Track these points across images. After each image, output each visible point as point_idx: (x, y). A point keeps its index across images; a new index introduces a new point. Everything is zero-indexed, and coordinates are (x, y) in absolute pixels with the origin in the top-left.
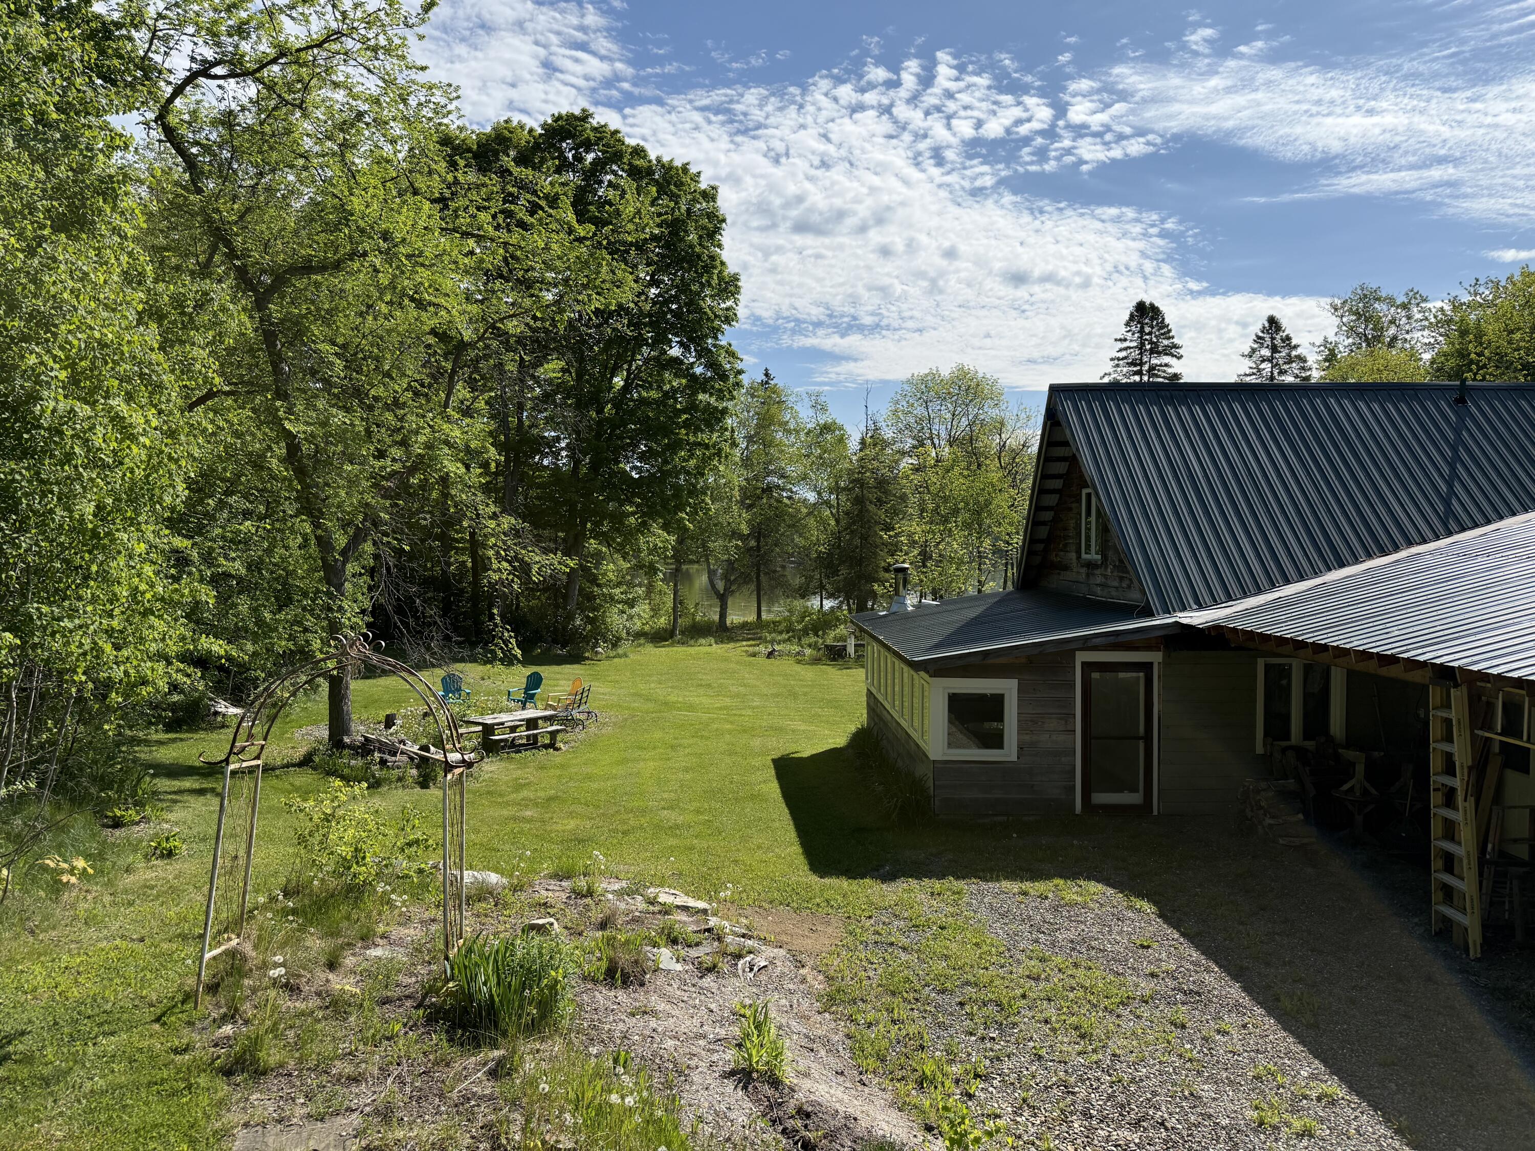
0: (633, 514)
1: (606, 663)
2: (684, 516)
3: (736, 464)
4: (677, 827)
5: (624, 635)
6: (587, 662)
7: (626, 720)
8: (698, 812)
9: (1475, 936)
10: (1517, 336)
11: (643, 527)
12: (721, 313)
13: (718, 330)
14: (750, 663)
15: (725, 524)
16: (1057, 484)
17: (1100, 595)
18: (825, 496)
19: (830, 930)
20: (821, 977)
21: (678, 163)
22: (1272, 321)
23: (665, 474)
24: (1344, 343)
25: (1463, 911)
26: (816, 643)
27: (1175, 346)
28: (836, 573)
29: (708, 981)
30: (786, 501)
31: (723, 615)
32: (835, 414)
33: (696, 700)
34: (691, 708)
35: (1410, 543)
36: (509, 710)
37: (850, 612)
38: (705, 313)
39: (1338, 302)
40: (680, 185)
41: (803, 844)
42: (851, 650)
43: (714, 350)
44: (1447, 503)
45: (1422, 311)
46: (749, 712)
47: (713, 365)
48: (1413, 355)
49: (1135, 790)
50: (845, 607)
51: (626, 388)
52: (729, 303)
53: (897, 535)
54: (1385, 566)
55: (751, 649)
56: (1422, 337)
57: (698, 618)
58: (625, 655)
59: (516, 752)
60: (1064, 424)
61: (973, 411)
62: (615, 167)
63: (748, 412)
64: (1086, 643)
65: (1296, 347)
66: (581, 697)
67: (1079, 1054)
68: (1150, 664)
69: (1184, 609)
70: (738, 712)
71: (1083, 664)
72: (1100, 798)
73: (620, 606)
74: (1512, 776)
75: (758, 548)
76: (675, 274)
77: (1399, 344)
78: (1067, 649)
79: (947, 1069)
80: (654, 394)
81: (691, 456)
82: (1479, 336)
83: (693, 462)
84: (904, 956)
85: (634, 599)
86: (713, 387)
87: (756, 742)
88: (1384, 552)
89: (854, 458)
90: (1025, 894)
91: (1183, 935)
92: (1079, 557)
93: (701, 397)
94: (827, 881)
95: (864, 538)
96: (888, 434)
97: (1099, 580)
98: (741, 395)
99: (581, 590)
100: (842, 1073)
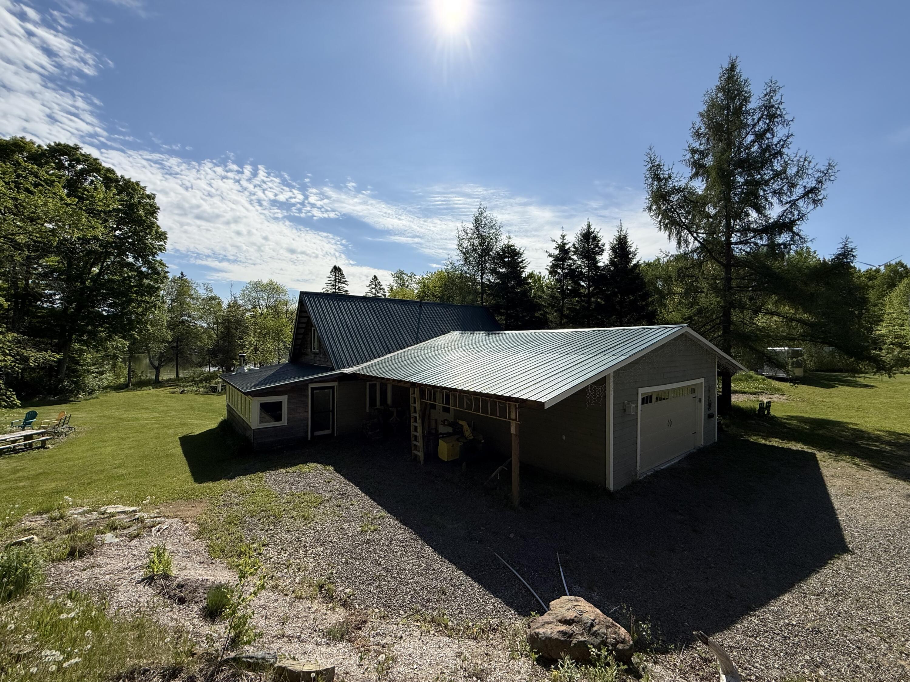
0: (103, 331)
1: (84, 402)
2: (134, 333)
3: (165, 310)
4: (123, 475)
5: (97, 388)
6: (71, 403)
7: (94, 429)
8: (135, 467)
9: (422, 458)
10: (437, 288)
11: (109, 338)
12: (157, 246)
13: (155, 253)
14: (171, 397)
15: (159, 336)
16: (304, 325)
17: (318, 364)
18: (211, 325)
19: (202, 504)
20: (196, 525)
21: (133, 180)
22: (375, 276)
23: (123, 314)
24: (395, 286)
25: (419, 451)
26: (206, 385)
27: (346, 281)
28: (216, 356)
29: (135, 542)
30: (192, 327)
31: (157, 376)
32: (216, 293)
33: (139, 415)
34: (136, 419)
35: (408, 346)
36: (11, 432)
37: (223, 373)
38: (148, 246)
39: (393, 273)
40: (134, 189)
41: (191, 472)
42: (220, 389)
43: (153, 261)
44: (417, 335)
45: (415, 278)
46: (169, 418)
47: (152, 267)
48: (413, 291)
49: (328, 429)
50: (221, 370)
51: (100, 273)
52: (161, 243)
53: (244, 342)
54: (401, 353)
55: (172, 390)
56: (415, 286)
57: (143, 378)
58: (97, 398)
59: (15, 453)
60: (305, 305)
61: (276, 297)
62: (95, 174)
63: (172, 289)
64: (312, 381)
65: (382, 285)
66: (64, 421)
67: (304, 526)
68: (334, 386)
69: (344, 368)
70: (163, 419)
71: (311, 388)
72: (317, 433)
73: (95, 375)
74: (432, 410)
75: (177, 347)
76: (131, 227)
77: (409, 287)
78: (305, 384)
79: (251, 546)
80: (117, 278)
81: (139, 306)
82: (428, 287)
83: (140, 309)
84: (235, 507)
85: (103, 371)
86: (152, 277)
87: (172, 431)
88: (401, 349)
89: (225, 311)
90: (288, 472)
91: (342, 475)
92: (311, 351)
93: (145, 281)
94: (202, 485)
95: (229, 342)
96: (241, 302)
97: (318, 359)
98: (168, 282)
99: (68, 368)
100: (203, 562)
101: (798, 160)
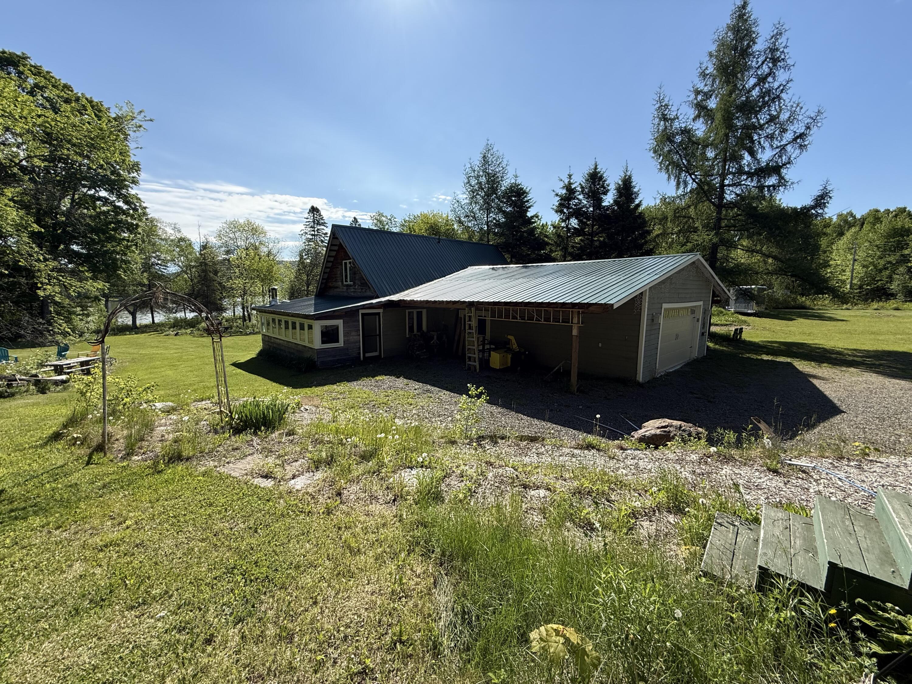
9: (478, 367)
12: (129, 179)
13: (129, 186)
16: (332, 259)
17: (353, 295)
19: (315, 399)
22: (355, 218)
25: (474, 362)
31: (134, 321)
47: (127, 201)
49: (376, 351)
52: (134, 175)
60: (339, 238)
64: (363, 307)
68: (379, 313)
69: (387, 296)
71: (361, 314)
72: (368, 355)
78: (357, 309)
89: (198, 253)
92: (343, 283)
95: (208, 286)
97: (352, 290)
101: (792, 106)
